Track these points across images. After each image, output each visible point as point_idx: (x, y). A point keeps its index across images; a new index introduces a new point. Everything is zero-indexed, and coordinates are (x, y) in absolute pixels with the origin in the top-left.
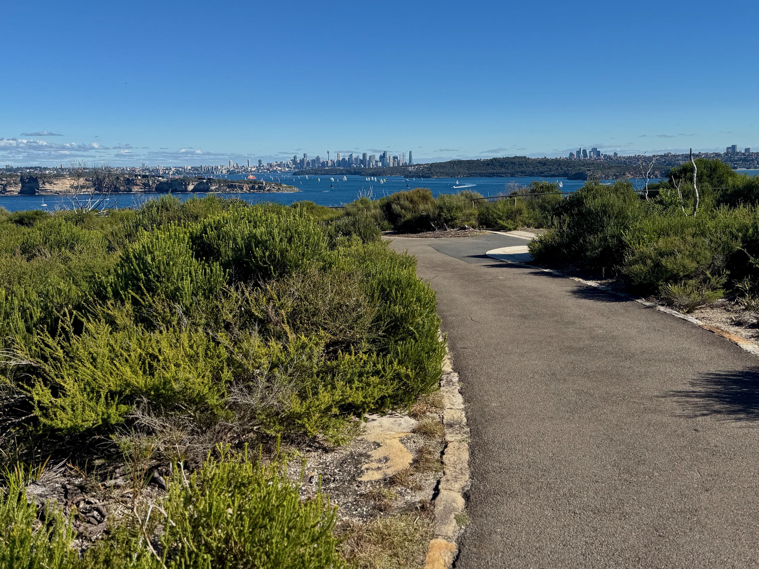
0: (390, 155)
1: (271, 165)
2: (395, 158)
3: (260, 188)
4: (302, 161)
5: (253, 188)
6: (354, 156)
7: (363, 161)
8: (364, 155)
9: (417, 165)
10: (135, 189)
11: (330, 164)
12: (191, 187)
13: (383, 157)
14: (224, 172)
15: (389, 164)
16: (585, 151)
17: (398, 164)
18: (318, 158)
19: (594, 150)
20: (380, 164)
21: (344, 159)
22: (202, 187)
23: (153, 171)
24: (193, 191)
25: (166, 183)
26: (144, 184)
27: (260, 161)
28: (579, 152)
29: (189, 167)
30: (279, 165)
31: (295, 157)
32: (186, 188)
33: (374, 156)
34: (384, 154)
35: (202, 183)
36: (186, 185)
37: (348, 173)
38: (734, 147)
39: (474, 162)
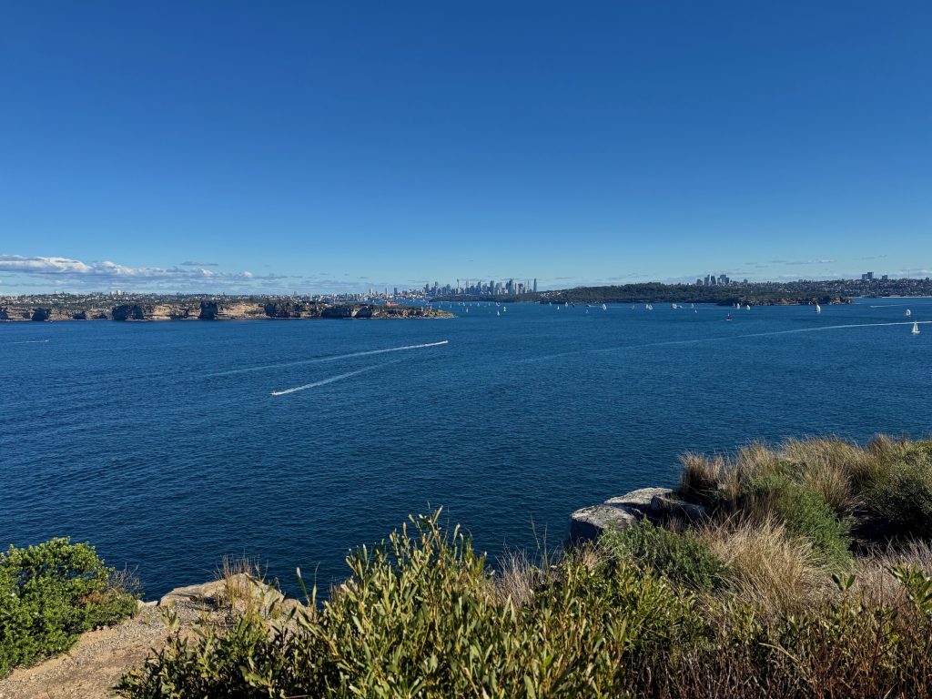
0: (516, 282)
1: (406, 293)
2: (520, 285)
3: (418, 314)
4: (434, 289)
5: (411, 313)
6: (482, 284)
7: (490, 289)
8: (492, 283)
9: (548, 291)
10: (304, 314)
11: (459, 291)
12: (354, 313)
13: (509, 285)
14: (366, 299)
15: (514, 292)
16: (713, 278)
17: (524, 291)
18: (448, 286)
19: (723, 276)
20: (506, 291)
21: (472, 287)
22: (364, 313)
23: (304, 298)
24: (357, 316)
25: (332, 309)
26: (312, 310)
27: (395, 289)
28: (707, 279)
29: (335, 295)
30: (413, 293)
31: (427, 286)
32: (350, 314)
33: (501, 284)
34: (511, 282)
35: (364, 309)
36: (351, 311)
37: (482, 299)
38: (870, 275)
39: (609, 288)
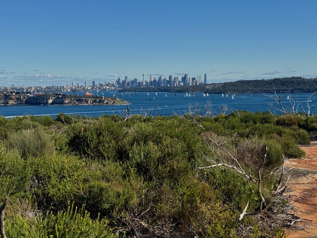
0: (190, 77)
1: (101, 85)
2: (193, 79)
3: (100, 101)
4: (124, 82)
5: (95, 101)
6: (163, 78)
7: (168, 82)
8: (170, 77)
9: (213, 84)
10: (11, 102)
11: (144, 84)
12: (50, 101)
13: (184, 79)
14: (69, 90)
15: (189, 83)
17: (196, 83)
18: (136, 80)
20: (182, 84)
21: (155, 80)
22: (58, 101)
23: (19, 89)
24: (52, 104)
25: (33, 98)
26: (17, 99)
27: (93, 82)
29: (45, 87)
30: (107, 85)
31: (119, 79)
32: (47, 102)
33: (178, 78)
34: (185, 76)
35: (58, 98)
36: (47, 100)
37: (160, 90)
39: (260, 81)
